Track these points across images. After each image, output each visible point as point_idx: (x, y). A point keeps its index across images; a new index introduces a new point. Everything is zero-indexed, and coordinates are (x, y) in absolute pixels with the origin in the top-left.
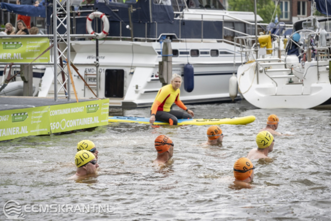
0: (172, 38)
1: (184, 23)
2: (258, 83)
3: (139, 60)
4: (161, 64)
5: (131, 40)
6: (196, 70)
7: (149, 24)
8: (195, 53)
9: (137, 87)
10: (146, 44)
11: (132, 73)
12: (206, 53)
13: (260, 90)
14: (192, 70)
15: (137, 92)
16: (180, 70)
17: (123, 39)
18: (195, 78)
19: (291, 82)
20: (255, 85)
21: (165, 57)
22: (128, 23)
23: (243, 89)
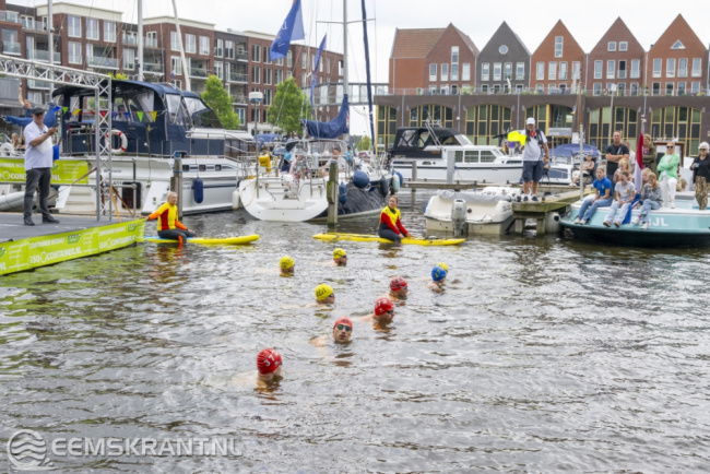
0: (184, 155)
1: (194, 141)
2: (258, 197)
3: (155, 175)
4: (173, 180)
5: (148, 156)
6: (205, 183)
7: (165, 142)
8: (203, 168)
9: (155, 199)
10: (162, 160)
11: (148, 186)
12: (212, 168)
13: (259, 203)
14: (201, 183)
15: (154, 204)
16: (190, 184)
17: (140, 155)
18: (205, 191)
19: (286, 197)
20: (256, 200)
21: (177, 173)
22: (146, 141)
23: (245, 203)
